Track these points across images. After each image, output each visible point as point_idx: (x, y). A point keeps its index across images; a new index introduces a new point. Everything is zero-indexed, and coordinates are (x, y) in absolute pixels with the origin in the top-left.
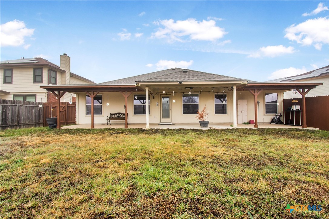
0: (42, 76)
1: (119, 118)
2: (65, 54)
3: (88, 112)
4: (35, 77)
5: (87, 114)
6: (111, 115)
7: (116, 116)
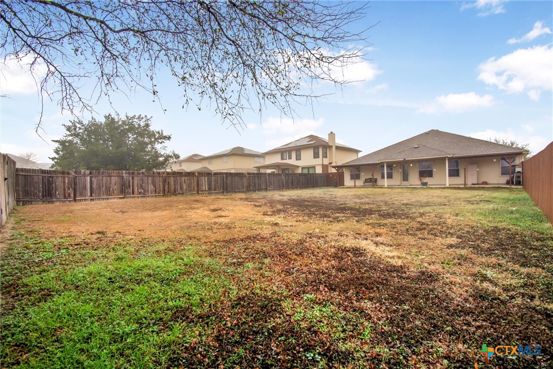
0: (318, 153)
1: (371, 181)
2: (332, 132)
3: (352, 178)
4: (314, 154)
5: (351, 179)
6: (366, 179)
7: (369, 181)
